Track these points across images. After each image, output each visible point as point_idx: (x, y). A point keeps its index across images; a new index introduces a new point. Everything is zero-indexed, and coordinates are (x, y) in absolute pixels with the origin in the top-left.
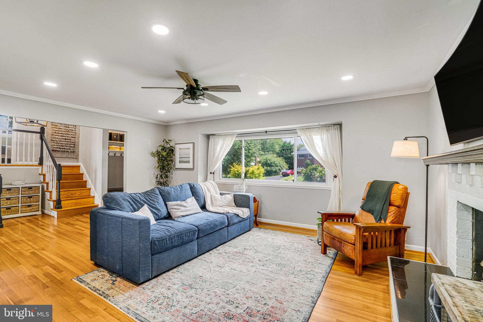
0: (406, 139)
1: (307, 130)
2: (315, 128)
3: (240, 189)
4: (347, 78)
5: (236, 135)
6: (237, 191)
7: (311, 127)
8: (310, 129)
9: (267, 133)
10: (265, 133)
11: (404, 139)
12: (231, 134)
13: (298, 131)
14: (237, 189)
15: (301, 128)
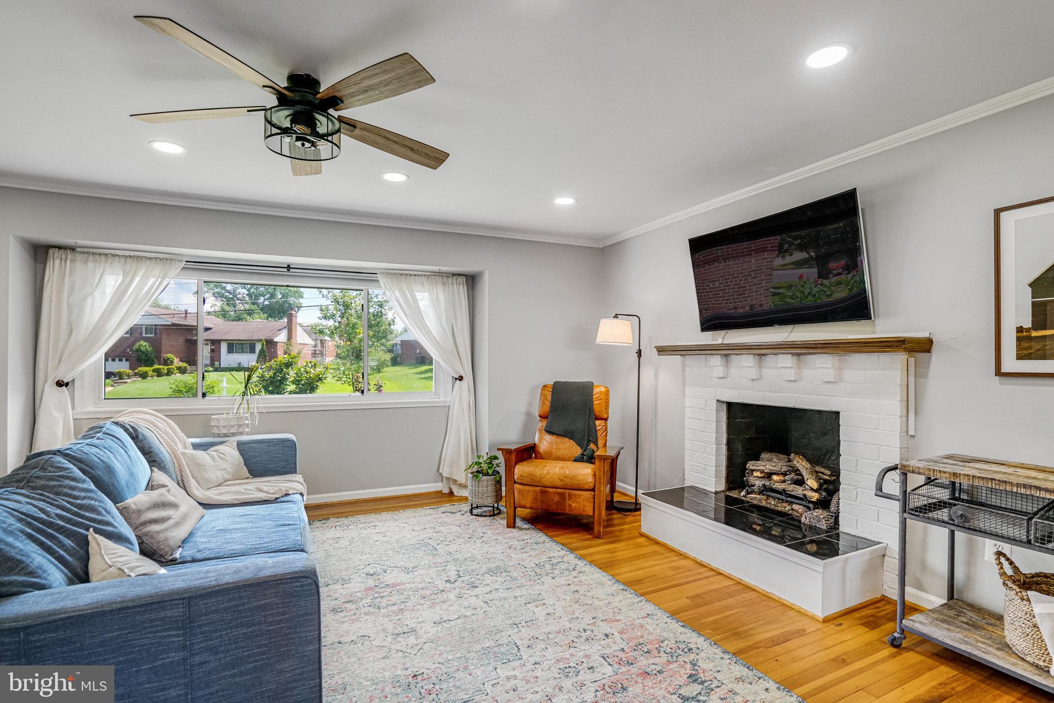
0: (616, 316)
1: (403, 278)
2: (418, 275)
3: (240, 426)
4: (565, 201)
5: (183, 264)
6: (232, 431)
7: (410, 272)
8: (408, 276)
9: (291, 270)
10: (286, 270)
11: (614, 317)
12: (161, 256)
13: (379, 277)
14: (233, 426)
15: (391, 271)
